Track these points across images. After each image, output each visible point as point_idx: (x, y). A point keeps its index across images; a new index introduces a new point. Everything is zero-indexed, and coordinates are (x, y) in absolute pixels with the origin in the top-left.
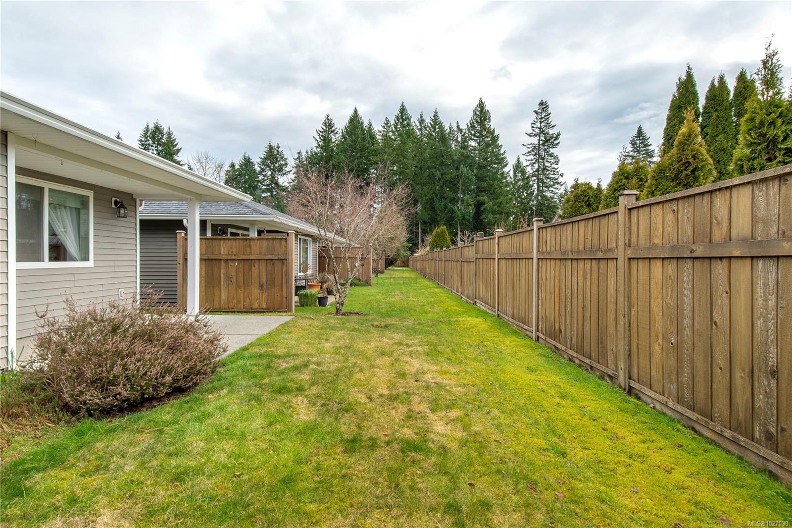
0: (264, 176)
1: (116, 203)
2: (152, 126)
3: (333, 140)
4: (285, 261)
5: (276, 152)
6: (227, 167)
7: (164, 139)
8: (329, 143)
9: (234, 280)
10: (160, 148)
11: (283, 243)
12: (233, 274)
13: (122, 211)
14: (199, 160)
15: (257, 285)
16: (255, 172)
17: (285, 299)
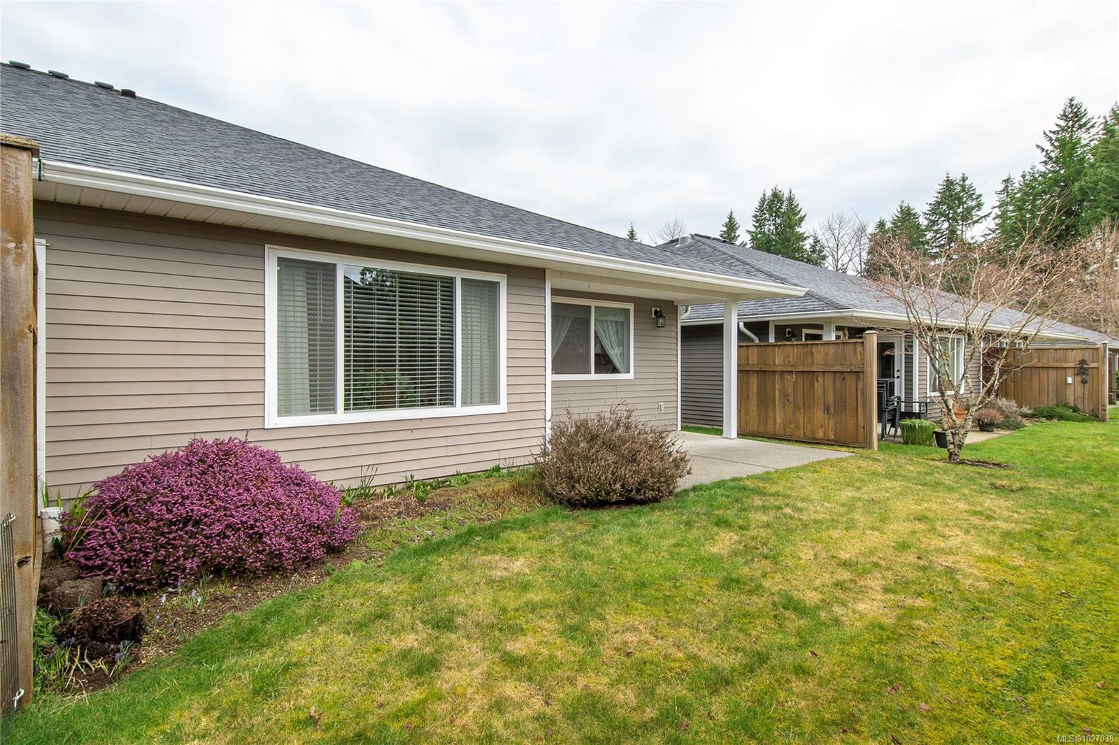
0: (936, 232)
1: (656, 312)
2: (769, 194)
3: (1083, 142)
4: (861, 375)
5: (958, 189)
6: (871, 229)
7: (784, 208)
8: (1074, 147)
9: (791, 399)
10: (779, 221)
11: (859, 349)
12: (789, 390)
13: (661, 321)
14: (830, 227)
15: (821, 406)
16: (919, 228)
17: (861, 430)
